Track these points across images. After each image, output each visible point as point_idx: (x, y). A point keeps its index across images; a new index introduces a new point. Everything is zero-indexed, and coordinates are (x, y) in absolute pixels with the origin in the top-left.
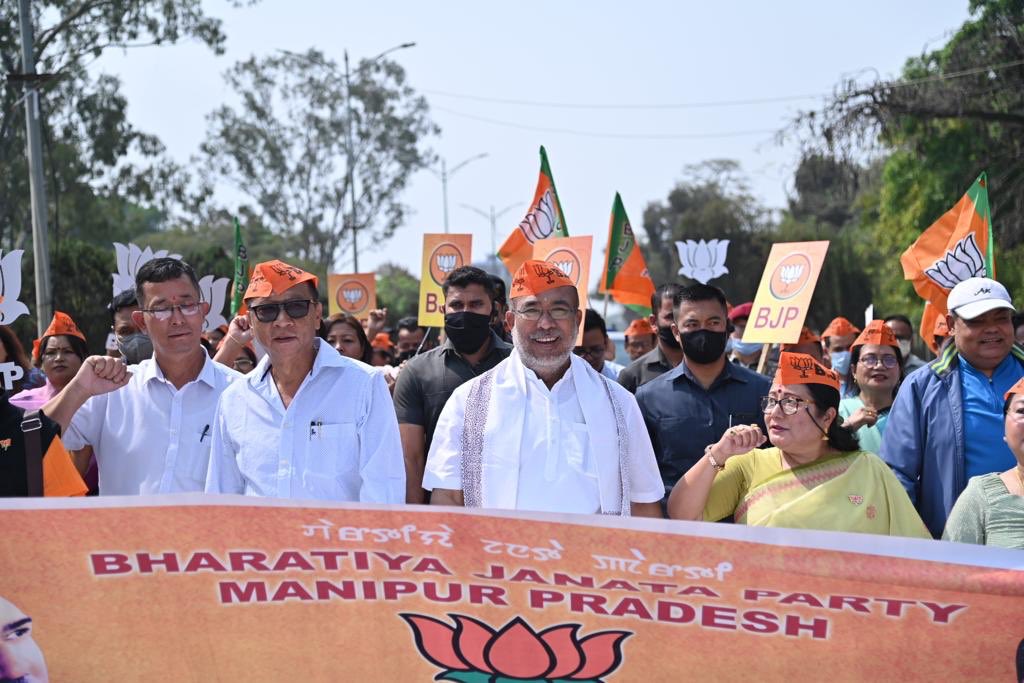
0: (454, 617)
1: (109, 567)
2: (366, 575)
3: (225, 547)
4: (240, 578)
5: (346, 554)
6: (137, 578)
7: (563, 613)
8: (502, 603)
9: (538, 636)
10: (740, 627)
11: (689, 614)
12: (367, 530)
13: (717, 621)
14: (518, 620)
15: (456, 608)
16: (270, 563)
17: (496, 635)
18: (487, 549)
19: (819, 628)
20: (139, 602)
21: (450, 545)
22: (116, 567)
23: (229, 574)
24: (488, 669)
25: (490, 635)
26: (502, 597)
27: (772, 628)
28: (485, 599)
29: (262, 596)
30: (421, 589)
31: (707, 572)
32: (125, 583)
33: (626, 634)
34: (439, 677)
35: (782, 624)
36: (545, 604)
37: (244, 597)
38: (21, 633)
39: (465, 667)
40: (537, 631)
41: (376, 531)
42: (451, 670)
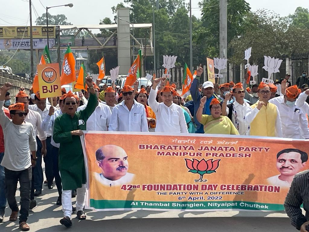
0: (193, 159)
1: (142, 148)
2: (180, 151)
3: (160, 144)
4: (161, 151)
5: (178, 146)
6: (145, 150)
7: (210, 157)
8: (201, 156)
9: (206, 162)
10: (238, 157)
11: (230, 155)
12: (182, 141)
13: (235, 156)
14: (203, 159)
15: (194, 157)
16: (166, 148)
17: (199, 162)
18: (201, 143)
19: (250, 156)
20: (145, 154)
21: (195, 143)
22: (143, 148)
23: (159, 150)
24: (197, 170)
25: (198, 162)
26: (201, 155)
27: (243, 156)
28: (199, 155)
29: (164, 155)
30: (189, 154)
31: (234, 143)
32: (143, 150)
33: (220, 160)
34: (189, 171)
35: (244, 155)
36: (208, 156)
37: (161, 155)
38: (126, 159)
39: (193, 169)
40: (206, 161)
41: (184, 141)
42: (191, 170)
